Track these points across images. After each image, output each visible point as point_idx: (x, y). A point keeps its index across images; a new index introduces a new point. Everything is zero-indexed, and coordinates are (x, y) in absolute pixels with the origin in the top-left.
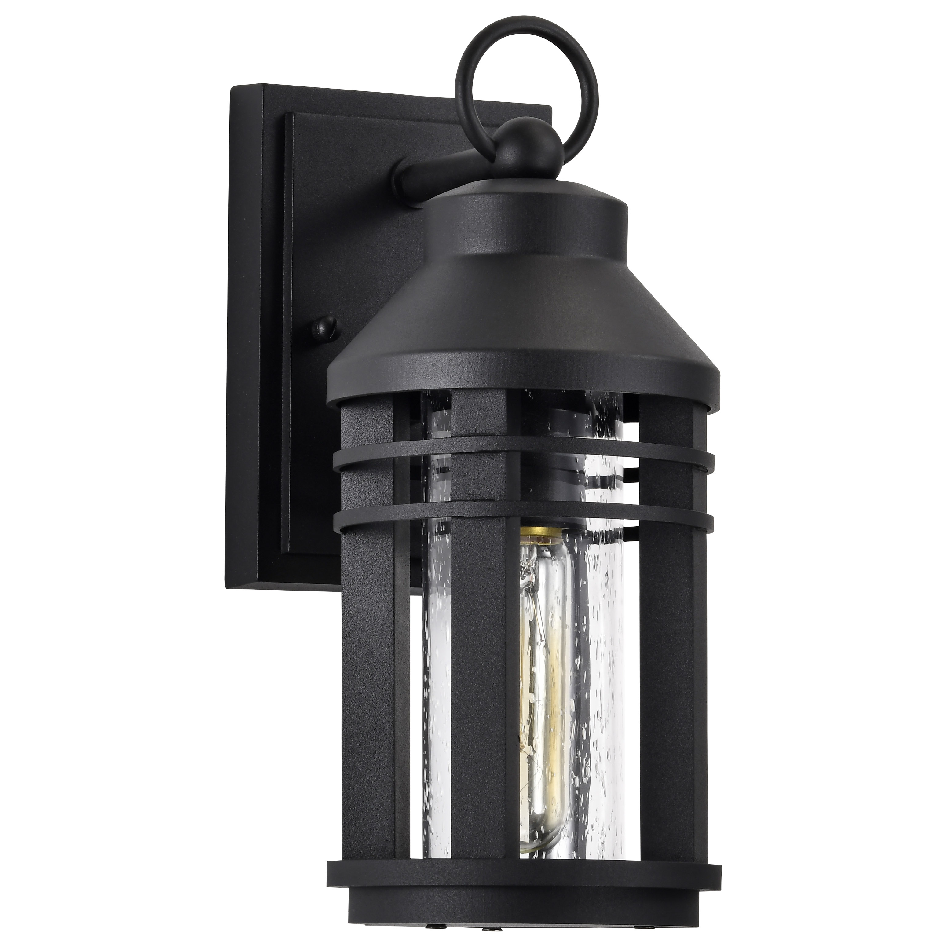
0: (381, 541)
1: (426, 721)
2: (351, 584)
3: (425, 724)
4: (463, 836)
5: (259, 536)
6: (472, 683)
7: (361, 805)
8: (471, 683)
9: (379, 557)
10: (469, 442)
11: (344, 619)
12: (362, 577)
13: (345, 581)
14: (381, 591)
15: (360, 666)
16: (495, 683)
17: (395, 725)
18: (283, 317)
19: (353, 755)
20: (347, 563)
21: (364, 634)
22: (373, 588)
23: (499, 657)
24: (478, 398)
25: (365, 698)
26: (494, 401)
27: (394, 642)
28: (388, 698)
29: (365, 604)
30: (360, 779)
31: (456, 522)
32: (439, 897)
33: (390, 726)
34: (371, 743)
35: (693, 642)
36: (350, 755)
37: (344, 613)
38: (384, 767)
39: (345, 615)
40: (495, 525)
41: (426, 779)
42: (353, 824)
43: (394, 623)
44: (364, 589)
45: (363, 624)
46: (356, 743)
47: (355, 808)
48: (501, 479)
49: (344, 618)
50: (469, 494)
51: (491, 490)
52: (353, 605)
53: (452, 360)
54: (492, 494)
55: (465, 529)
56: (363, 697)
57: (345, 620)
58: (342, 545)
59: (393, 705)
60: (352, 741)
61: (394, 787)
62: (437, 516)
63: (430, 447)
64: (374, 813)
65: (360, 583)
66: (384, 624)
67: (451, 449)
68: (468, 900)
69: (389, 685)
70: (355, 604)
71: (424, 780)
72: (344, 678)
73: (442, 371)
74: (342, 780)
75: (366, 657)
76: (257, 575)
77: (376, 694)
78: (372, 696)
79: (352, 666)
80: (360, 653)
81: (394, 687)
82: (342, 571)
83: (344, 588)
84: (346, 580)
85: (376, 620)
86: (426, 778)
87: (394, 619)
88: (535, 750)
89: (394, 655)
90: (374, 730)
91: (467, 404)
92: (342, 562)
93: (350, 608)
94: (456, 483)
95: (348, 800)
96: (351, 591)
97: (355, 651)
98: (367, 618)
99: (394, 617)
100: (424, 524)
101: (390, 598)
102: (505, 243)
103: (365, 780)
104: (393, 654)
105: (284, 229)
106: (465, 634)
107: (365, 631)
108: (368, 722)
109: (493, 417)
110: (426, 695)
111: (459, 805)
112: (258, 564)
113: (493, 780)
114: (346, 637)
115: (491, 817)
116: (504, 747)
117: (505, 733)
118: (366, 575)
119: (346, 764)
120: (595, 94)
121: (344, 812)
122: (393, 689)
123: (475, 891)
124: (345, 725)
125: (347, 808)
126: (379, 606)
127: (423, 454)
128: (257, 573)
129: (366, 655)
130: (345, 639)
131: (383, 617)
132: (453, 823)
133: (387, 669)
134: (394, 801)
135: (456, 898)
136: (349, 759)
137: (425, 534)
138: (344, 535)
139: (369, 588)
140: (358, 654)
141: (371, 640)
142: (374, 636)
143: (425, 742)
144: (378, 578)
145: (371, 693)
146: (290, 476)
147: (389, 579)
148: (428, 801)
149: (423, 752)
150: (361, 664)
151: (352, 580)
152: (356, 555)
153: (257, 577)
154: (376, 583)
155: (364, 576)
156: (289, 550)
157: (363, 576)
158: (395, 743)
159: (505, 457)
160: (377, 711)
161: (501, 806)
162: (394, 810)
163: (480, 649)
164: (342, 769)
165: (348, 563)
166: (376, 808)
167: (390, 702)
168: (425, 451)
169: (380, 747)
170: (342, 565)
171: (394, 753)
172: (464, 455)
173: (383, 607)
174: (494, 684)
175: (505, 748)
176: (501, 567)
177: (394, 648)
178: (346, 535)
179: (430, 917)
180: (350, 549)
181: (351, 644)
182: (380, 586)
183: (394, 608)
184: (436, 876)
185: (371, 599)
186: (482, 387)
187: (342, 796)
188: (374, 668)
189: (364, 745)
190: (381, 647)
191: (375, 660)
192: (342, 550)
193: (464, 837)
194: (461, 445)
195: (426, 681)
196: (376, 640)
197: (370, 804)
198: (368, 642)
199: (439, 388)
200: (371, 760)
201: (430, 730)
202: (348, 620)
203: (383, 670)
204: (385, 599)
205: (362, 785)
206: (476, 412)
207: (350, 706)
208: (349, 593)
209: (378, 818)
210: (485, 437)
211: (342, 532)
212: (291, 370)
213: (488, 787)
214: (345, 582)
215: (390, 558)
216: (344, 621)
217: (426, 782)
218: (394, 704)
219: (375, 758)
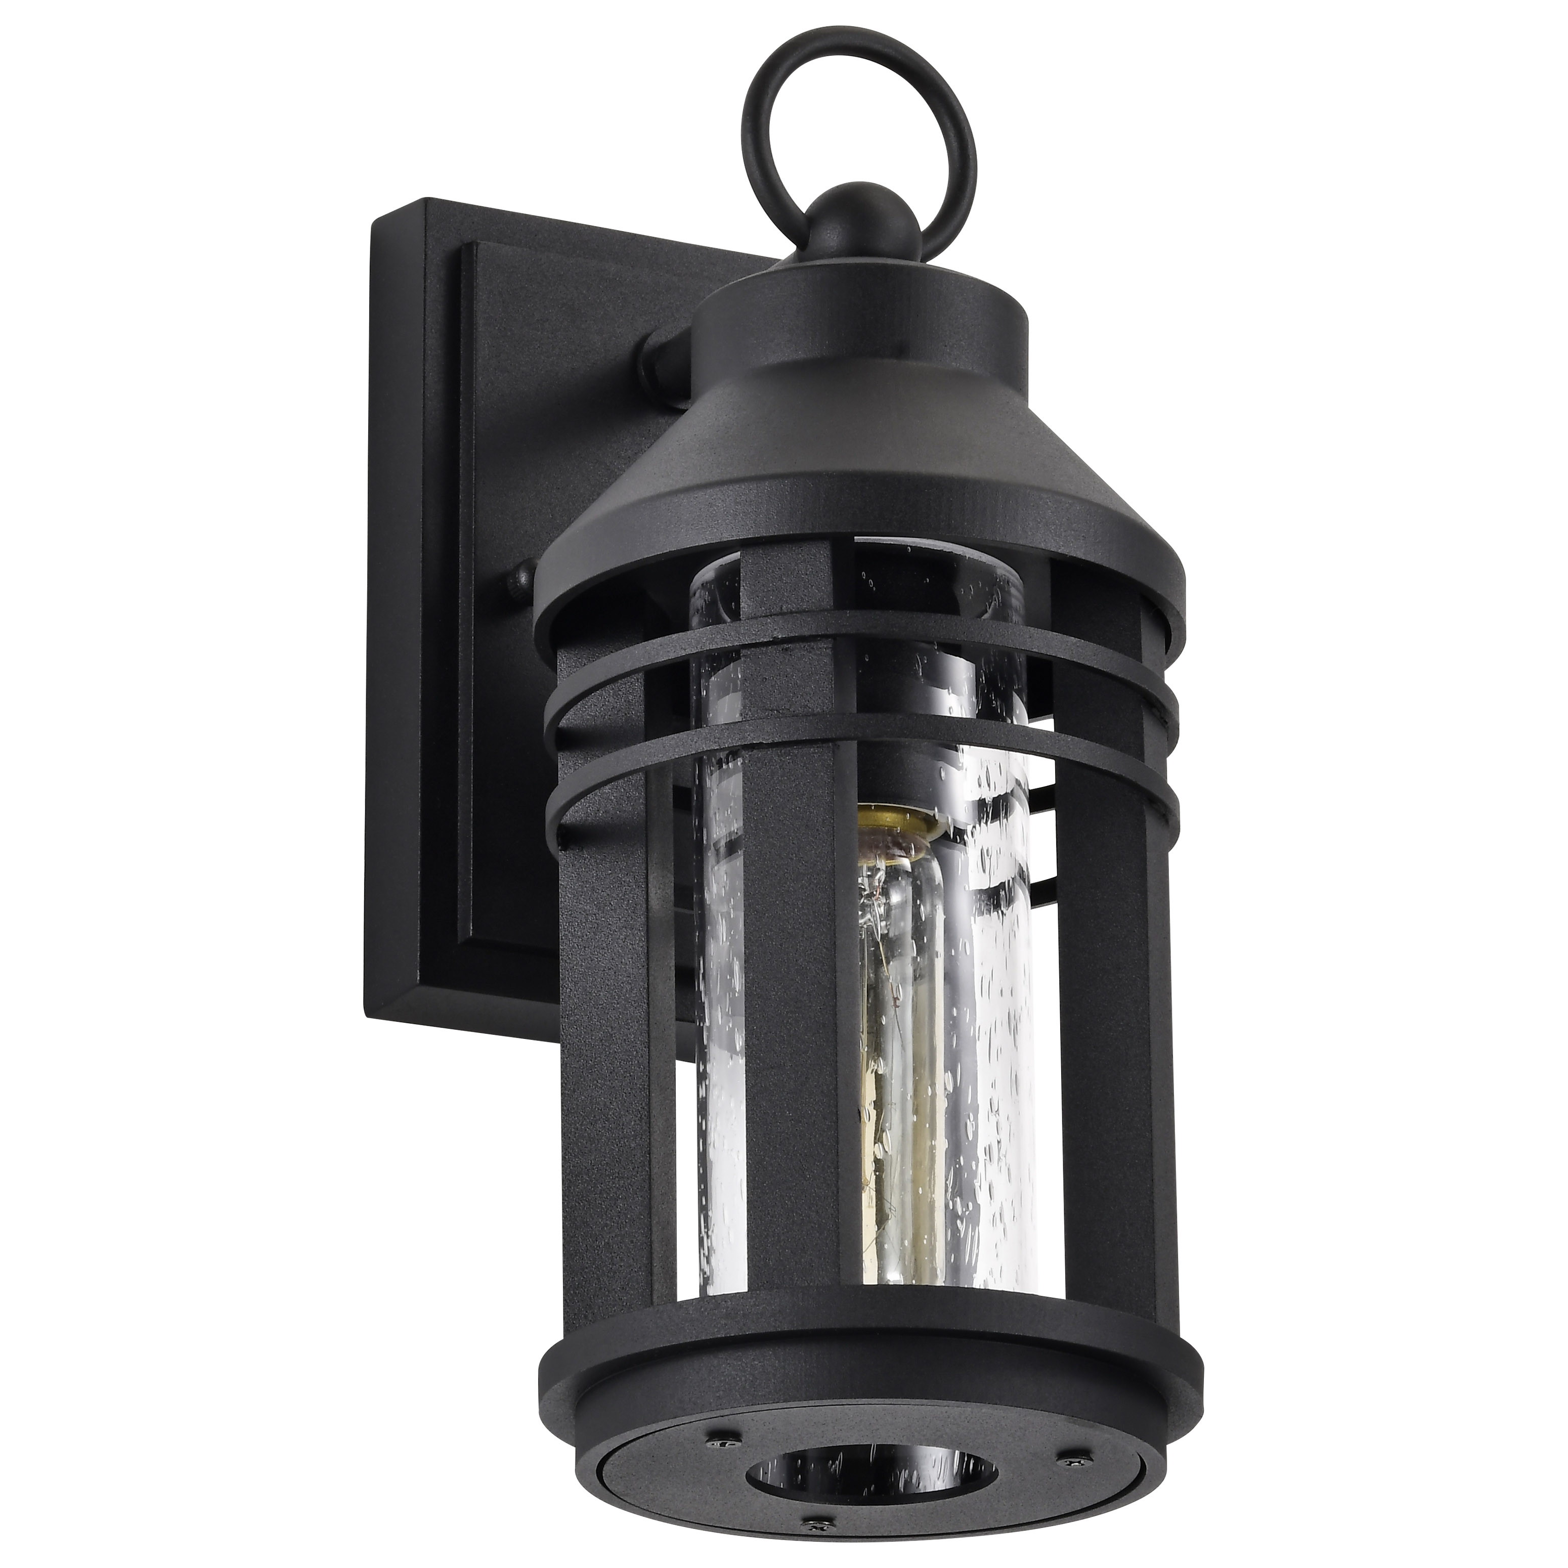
0: (625, 856)
1: (702, 1135)
2: (577, 930)
3: (701, 1141)
4: (768, 1258)
5: (420, 912)
6: (779, 1012)
7: (596, 1285)
8: (778, 1010)
9: (623, 883)
10: (771, 624)
11: (565, 986)
12: (595, 918)
13: (566, 925)
14: (627, 936)
15: (591, 1061)
16: (819, 1008)
17: (652, 1152)
18: (460, 566)
19: (581, 1204)
20: (568, 897)
21: (598, 1008)
22: (612, 932)
23: (824, 965)
24: (784, 556)
25: (601, 1110)
26: (812, 559)
27: (649, 1018)
28: (640, 1108)
29: (599, 959)
30: (594, 1242)
31: (750, 755)
32: (729, 1365)
33: (644, 1152)
34: (611, 1182)
35: (1148, 979)
36: (576, 1205)
37: (565, 977)
38: (634, 1221)
39: (567, 979)
40: (815, 755)
41: (705, 1228)
42: (583, 1316)
43: (648, 988)
44: (597, 937)
45: (596, 992)
46: (586, 1185)
47: (584, 1291)
48: (824, 683)
49: (564, 984)
50: (771, 710)
51: (808, 701)
52: (580, 964)
53: (741, 494)
54: (809, 708)
55: (765, 765)
56: (597, 1109)
57: (567, 988)
58: (560, 868)
59: (647, 1118)
60: (580, 1181)
61: (651, 1253)
62: (718, 748)
63: (705, 639)
64: (617, 1295)
65: (591, 926)
66: (632, 989)
67: (741, 637)
68: (777, 1365)
69: (641, 1087)
70: (583, 961)
71: (701, 1233)
72: (566, 1082)
73: (725, 513)
74: (563, 1245)
75: (602, 1045)
76: (419, 973)
77: (620, 1103)
78: (612, 1106)
79: (578, 1062)
80: (592, 1038)
81: (649, 1089)
82: (560, 910)
83: (563, 938)
84: (568, 924)
85: (617, 983)
86: (705, 1226)
87: (648, 980)
88: (887, 1150)
89: (649, 1037)
90: (615, 1162)
91: (766, 568)
92: (560, 896)
93: (574, 967)
94: (750, 694)
95: (573, 1278)
96: (577, 941)
97: (583, 1036)
98: (604, 982)
99: (648, 976)
100: (697, 823)
101: (642, 947)
102: (827, 342)
103: (601, 1243)
104: (647, 1037)
105: (461, 427)
106: (767, 934)
107: (600, 1003)
108: (605, 1149)
109: (810, 586)
110: (703, 1093)
111: (760, 1209)
112: (420, 956)
113: (817, 1165)
114: (568, 1015)
115: (815, 1224)
116: (835, 1111)
117: (836, 1089)
118: (601, 913)
119: (570, 1220)
120: (970, 157)
121: (567, 1298)
122: (648, 1093)
123: (789, 1350)
124: (567, 1157)
125: (572, 1292)
126: (623, 961)
127: (695, 652)
128: (418, 971)
129: (601, 1040)
130: (566, 1018)
131: (629, 978)
132: (750, 1239)
133: (636, 1062)
134: (651, 1273)
135: (757, 1364)
136: (574, 1211)
137: (699, 835)
138: (563, 852)
139: (605, 933)
140: (589, 1042)
141: (610, 1016)
142: (614, 1009)
143: (701, 1171)
144: (620, 917)
145: (611, 1103)
146: (472, 814)
147: (639, 917)
148: (708, 1262)
149: (699, 1187)
150: (594, 1057)
151: (578, 922)
152: (583, 882)
153: (418, 978)
154: (618, 925)
155: (597, 915)
156: (471, 933)
157: (595, 914)
158: (652, 1180)
159: (831, 648)
160: (620, 1130)
161: (832, 1205)
162: (650, 1289)
163: (792, 955)
164: (563, 1228)
165: (570, 896)
166: (620, 1288)
167: (643, 1113)
168: (697, 647)
169: (626, 1188)
170: (560, 900)
171: (650, 1196)
172: (762, 649)
173: (629, 961)
174: (816, 1010)
175: (837, 1112)
176: (825, 823)
177: (648, 1026)
178: (568, 852)
179: (714, 1400)
180: (573, 873)
181: (576, 1026)
182: (624, 928)
183: (648, 962)
184: (723, 1322)
185: (609, 951)
186: (791, 532)
187: (564, 1272)
188: (616, 1062)
189: (600, 1188)
190: (626, 1027)
191: (617, 1049)
192: (560, 877)
193: (769, 1260)
194: (757, 630)
195: (703, 1070)
196: (618, 1016)
197: (610, 1282)
198: (605, 1021)
199: (719, 541)
200: (611, 1211)
201: (710, 1144)
202: (572, 988)
203: (630, 1063)
204: (633, 948)
205: (596, 1251)
206: (781, 580)
207: (576, 1125)
208: (573, 944)
209: (625, 1304)
210: (797, 615)
211: (560, 848)
212: (473, 646)
213: (808, 1176)
214: (566, 927)
215: (640, 882)
216: (565, 989)
217: (705, 1232)
218: (649, 1117)
219: (619, 1207)
